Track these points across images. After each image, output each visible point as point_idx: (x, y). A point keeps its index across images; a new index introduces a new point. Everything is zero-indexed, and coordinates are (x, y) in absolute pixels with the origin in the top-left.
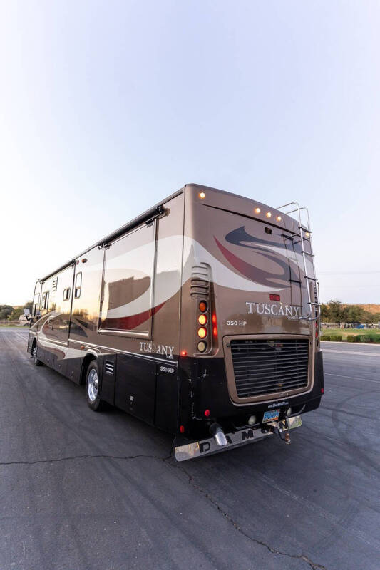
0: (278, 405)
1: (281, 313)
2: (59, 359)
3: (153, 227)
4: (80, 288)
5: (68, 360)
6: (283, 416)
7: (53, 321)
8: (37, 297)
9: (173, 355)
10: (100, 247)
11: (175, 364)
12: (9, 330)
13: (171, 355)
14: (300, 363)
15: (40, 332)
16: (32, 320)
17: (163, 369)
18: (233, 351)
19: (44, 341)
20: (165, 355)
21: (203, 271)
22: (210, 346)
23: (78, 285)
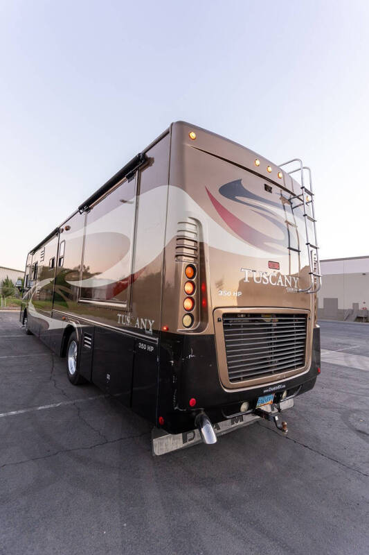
0: (274, 389)
1: (280, 283)
2: (45, 329)
3: (134, 181)
4: (63, 257)
5: (51, 331)
6: (277, 400)
7: (40, 292)
9: (153, 331)
10: (81, 211)
11: (155, 341)
13: (151, 330)
14: (297, 341)
15: (30, 303)
16: (24, 291)
17: (142, 346)
18: (225, 327)
19: (32, 311)
20: (144, 329)
21: (192, 229)
22: (198, 321)
23: (61, 254)
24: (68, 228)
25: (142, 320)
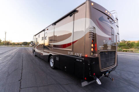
2: (41, 55)
3: (72, 17)
4: (46, 37)
5: (44, 55)
7: (39, 45)
8: (34, 40)
10: (53, 25)
11: (83, 59)
12: (27, 47)
13: (81, 56)
14: (113, 58)
15: (36, 48)
16: (33, 45)
18: (101, 55)
19: (37, 50)
20: (78, 56)
21: (92, 29)
22: (94, 54)
23: (46, 36)
24: (48, 29)
25: (77, 54)
